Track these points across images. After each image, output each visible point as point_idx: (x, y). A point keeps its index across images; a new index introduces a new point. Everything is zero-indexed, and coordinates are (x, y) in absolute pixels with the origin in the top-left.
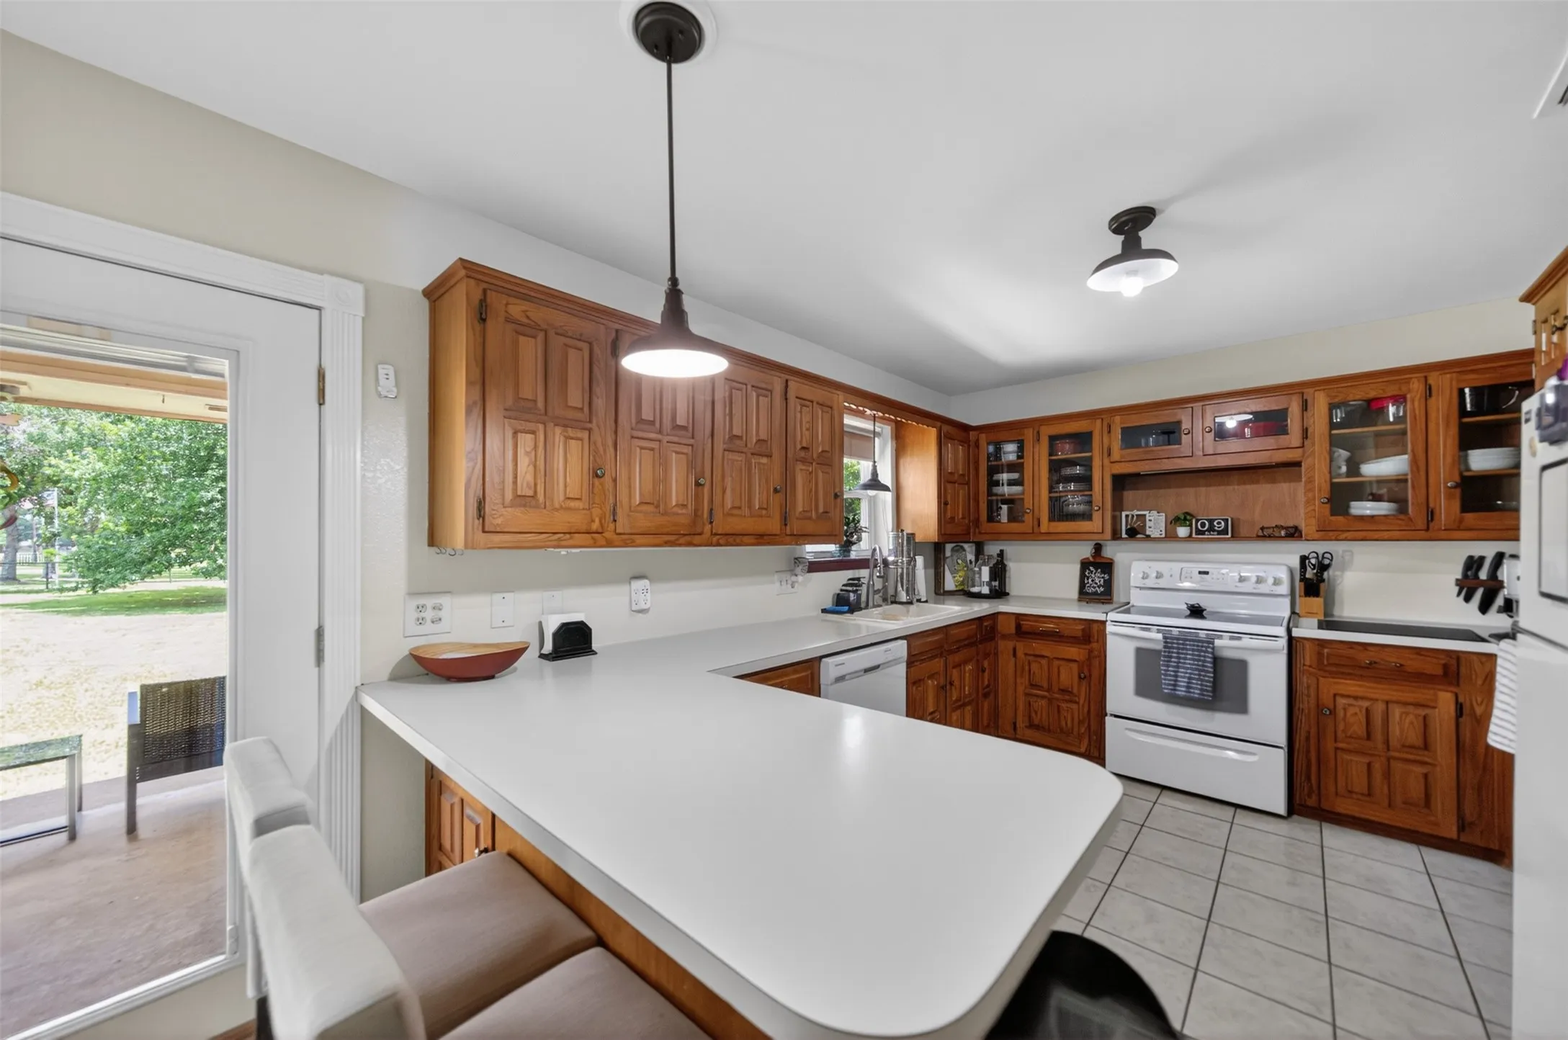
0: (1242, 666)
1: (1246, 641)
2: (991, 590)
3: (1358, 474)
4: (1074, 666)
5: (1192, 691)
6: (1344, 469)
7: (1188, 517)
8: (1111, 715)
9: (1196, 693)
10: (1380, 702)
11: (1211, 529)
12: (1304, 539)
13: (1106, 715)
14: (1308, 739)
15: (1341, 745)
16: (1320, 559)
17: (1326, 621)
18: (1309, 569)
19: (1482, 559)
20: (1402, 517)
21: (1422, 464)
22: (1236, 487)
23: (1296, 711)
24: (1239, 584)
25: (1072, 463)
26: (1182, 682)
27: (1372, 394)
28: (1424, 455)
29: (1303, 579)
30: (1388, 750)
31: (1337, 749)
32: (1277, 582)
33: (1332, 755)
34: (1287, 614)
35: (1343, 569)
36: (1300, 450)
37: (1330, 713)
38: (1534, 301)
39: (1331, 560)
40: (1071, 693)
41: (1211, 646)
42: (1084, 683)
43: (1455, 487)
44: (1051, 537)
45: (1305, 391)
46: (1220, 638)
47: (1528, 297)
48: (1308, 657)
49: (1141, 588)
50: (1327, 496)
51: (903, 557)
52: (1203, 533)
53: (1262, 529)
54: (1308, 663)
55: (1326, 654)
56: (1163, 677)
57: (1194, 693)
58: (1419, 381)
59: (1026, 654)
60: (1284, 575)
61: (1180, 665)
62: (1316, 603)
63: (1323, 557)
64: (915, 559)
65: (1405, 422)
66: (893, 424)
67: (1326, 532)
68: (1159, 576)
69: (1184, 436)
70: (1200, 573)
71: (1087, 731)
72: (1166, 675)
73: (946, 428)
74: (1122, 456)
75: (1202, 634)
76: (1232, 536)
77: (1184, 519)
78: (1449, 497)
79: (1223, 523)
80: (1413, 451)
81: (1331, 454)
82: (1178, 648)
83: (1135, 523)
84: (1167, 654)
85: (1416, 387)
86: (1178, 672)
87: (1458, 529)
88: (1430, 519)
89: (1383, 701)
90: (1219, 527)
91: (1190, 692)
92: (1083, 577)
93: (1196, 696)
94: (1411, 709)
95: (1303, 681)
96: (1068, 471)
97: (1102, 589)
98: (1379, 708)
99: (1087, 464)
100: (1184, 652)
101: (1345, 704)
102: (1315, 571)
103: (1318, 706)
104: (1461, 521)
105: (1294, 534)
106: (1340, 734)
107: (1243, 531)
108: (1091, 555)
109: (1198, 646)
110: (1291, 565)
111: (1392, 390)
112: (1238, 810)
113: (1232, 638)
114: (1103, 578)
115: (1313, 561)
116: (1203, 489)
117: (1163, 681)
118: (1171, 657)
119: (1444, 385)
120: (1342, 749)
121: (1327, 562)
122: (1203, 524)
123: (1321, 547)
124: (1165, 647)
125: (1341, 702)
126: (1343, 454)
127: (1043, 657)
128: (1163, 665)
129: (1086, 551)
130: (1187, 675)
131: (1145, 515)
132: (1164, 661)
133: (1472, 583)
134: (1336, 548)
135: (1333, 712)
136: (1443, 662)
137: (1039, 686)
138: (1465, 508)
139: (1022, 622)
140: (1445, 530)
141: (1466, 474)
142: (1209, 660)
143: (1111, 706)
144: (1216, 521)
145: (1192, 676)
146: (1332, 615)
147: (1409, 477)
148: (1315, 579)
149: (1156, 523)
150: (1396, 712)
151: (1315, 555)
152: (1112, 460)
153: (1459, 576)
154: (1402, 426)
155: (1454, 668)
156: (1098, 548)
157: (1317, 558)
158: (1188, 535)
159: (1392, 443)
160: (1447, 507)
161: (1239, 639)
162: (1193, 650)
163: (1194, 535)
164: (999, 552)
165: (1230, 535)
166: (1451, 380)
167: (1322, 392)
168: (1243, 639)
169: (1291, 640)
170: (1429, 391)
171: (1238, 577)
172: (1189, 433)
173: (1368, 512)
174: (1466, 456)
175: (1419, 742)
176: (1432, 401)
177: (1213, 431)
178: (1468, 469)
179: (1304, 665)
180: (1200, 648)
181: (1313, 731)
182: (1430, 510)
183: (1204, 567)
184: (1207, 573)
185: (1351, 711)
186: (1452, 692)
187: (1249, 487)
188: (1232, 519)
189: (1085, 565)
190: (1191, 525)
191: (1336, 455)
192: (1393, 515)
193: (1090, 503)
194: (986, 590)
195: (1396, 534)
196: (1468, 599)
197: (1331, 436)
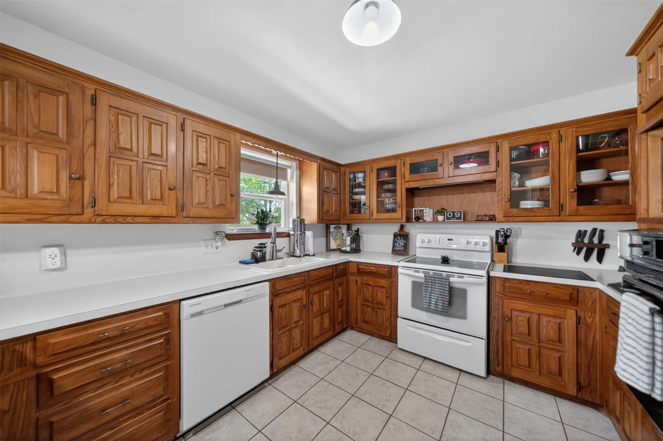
0: (464, 292)
1: (466, 279)
2: (351, 249)
3: (524, 186)
4: (384, 290)
5: (438, 306)
6: (517, 183)
7: (443, 211)
8: (401, 317)
9: (440, 308)
10: (535, 314)
11: (454, 217)
12: (497, 221)
13: (398, 317)
14: (497, 333)
15: (514, 338)
16: (505, 232)
17: (508, 266)
18: (499, 237)
19: (586, 232)
20: (546, 208)
21: (557, 180)
22: (466, 195)
23: (491, 318)
24: (467, 246)
25: (387, 183)
26: (433, 301)
27: (531, 141)
28: (558, 174)
29: (497, 242)
30: (540, 342)
31: (512, 340)
32: (485, 244)
33: (510, 343)
34: (489, 261)
35: (517, 237)
36: (495, 173)
37: (509, 320)
38: (636, 53)
39: (511, 233)
40: (382, 304)
41: (448, 281)
42: (388, 299)
43: (575, 192)
44: (378, 221)
45: (498, 141)
46: (453, 276)
47: (632, 52)
48: (497, 288)
49: (421, 248)
50: (508, 198)
51: (298, 231)
52: (449, 219)
53: (478, 216)
54: (498, 291)
55: (507, 286)
56: (424, 298)
57: (439, 308)
58: (556, 133)
59: (362, 283)
60: (488, 241)
61: (432, 291)
62: (503, 255)
63: (507, 231)
64: (305, 232)
65: (549, 157)
66: (298, 162)
67: (508, 218)
68: (429, 241)
69: (439, 167)
70: (448, 240)
71: (390, 325)
72: (425, 297)
73: (323, 163)
74: (410, 179)
75: (444, 274)
76: (464, 220)
77: (441, 212)
78: (571, 197)
79: (459, 213)
80: (552, 172)
81: (510, 175)
82: (432, 282)
83: (419, 214)
84: (426, 285)
85: (554, 136)
86: (431, 295)
87: (576, 215)
88: (561, 209)
89: (536, 313)
90: (457, 216)
91: (437, 307)
92: (394, 242)
93: (440, 309)
94: (552, 319)
95: (495, 300)
96: (386, 187)
97: (402, 248)
98: (534, 318)
99: (394, 183)
100: (434, 284)
101: (517, 315)
102: (503, 239)
103: (503, 316)
104: (577, 211)
105: (492, 219)
106: (514, 332)
107: (469, 217)
108: (399, 231)
109: (441, 281)
110: (492, 236)
111: (542, 139)
112: (462, 373)
113: (459, 277)
114: (403, 242)
115: (502, 233)
116: (450, 196)
117: (424, 301)
118: (428, 287)
119: (568, 133)
120: (515, 340)
121: (508, 234)
122: (450, 215)
123: (505, 226)
124: (425, 282)
125: (515, 313)
126: (517, 175)
127: (369, 285)
128: (425, 292)
129: (396, 228)
130: (436, 298)
131: (423, 210)
132: (424, 289)
133: (581, 245)
134: (513, 226)
135: (510, 319)
136: (569, 292)
137: (367, 300)
138: (579, 204)
139: (360, 266)
140: (569, 216)
141: (580, 184)
142: (447, 289)
143: (400, 313)
144: (456, 213)
145: (438, 298)
146: (511, 262)
147: (550, 187)
148: (503, 242)
149: (428, 214)
150: (544, 320)
151: (503, 230)
152: (405, 181)
153: (574, 241)
154: (547, 158)
155: (575, 296)
156: (402, 227)
157: (504, 231)
158: (443, 220)
160: (570, 203)
161: (462, 277)
162: (439, 284)
163: (446, 220)
164: (357, 229)
165: (462, 220)
166: (573, 131)
167: (506, 141)
168: (464, 277)
169: (489, 278)
170: (560, 139)
171: (466, 242)
172: (441, 165)
173: (529, 207)
174: (580, 174)
175: (556, 338)
176: (562, 144)
177: (453, 164)
178: (581, 182)
179: (496, 292)
180: (442, 282)
181: (501, 331)
182: (561, 204)
183: (450, 237)
184: (452, 240)
185: (520, 318)
186: (574, 310)
187: (472, 195)
188: (464, 212)
189: (395, 235)
190: (444, 215)
191: (514, 175)
192: (542, 208)
193: (395, 203)
194: (348, 249)
195: (543, 218)
196: (578, 253)
197: (511, 165)
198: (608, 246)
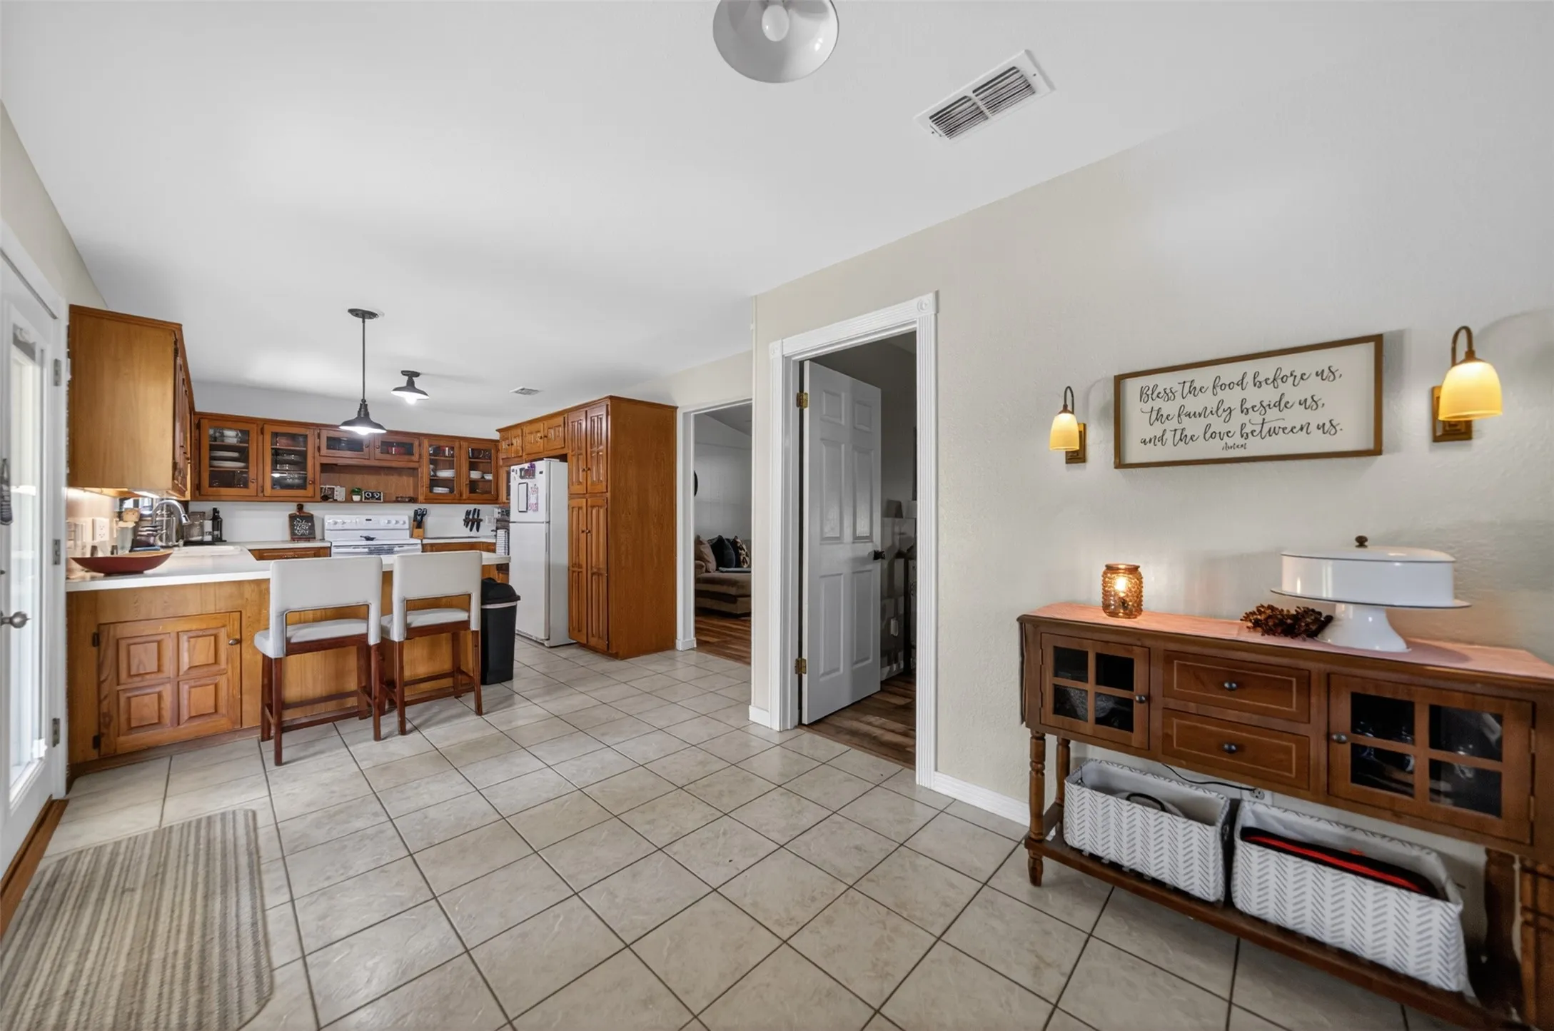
3: (437, 476)
6: (433, 473)
7: (359, 490)
11: (372, 497)
12: (416, 502)
16: (423, 511)
18: (417, 516)
19: (471, 511)
21: (458, 474)
22: (383, 476)
24: (386, 525)
27: (441, 444)
28: (458, 471)
29: (415, 521)
32: (404, 523)
35: (430, 516)
36: (417, 463)
39: (426, 512)
43: (467, 484)
44: (271, 499)
45: (421, 437)
49: (331, 531)
50: (425, 484)
52: (368, 499)
53: (397, 497)
58: (458, 442)
60: (407, 519)
62: (419, 530)
65: (453, 458)
67: (425, 500)
68: (343, 522)
69: (365, 448)
70: (367, 520)
74: (326, 453)
77: (356, 491)
78: (465, 487)
79: (379, 494)
80: (455, 469)
81: (428, 466)
83: (327, 492)
85: (455, 444)
87: (467, 500)
88: (458, 495)
90: (377, 496)
92: (292, 524)
97: (306, 531)
99: (303, 455)
102: (420, 517)
104: (468, 497)
105: (413, 500)
107: (388, 498)
108: (296, 512)
110: (410, 515)
111: (448, 444)
114: (306, 525)
115: (420, 513)
116: (366, 477)
119: (464, 445)
122: (368, 495)
123: (423, 506)
126: (432, 467)
129: (292, 508)
131: (333, 488)
133: (468, 519)
134: (428, 507)
138: (468, 492)
140: (463, 500)
144: (375, 493)
147: (454, 479)
148: (420, 520)
149: (340, 493)
152: (319, 453)
153: (465, 517)
154: (450, 458)
156: (300, 508)
157: (421, 511)
158: (359, 500)
159: (450, 466)
160: (466, 494)
163: (363, 500)
164: (216, 508)
165: (382, 500)
166: (466, 444)
167: (426, 439)
170: (459, 447)
171: (386, 521)
172: (368, 447)
173: (440, 492)
174: (470, 472)
176: (461, 451)
177: (379, 448)
178: (470, 478)
182: (461, 492)
183: (369, 517)
184: (370, 520)
187: (389, 477)
188: (383, 492)
189: (292, 518)
190: (361, 495)
191: (430, 467)
192: (448, 493)
193: (304, 479)
194: (208, 538)
195: (450, 501)
196: (467, 526)
197: (430, 459)
198: (481, 520)
